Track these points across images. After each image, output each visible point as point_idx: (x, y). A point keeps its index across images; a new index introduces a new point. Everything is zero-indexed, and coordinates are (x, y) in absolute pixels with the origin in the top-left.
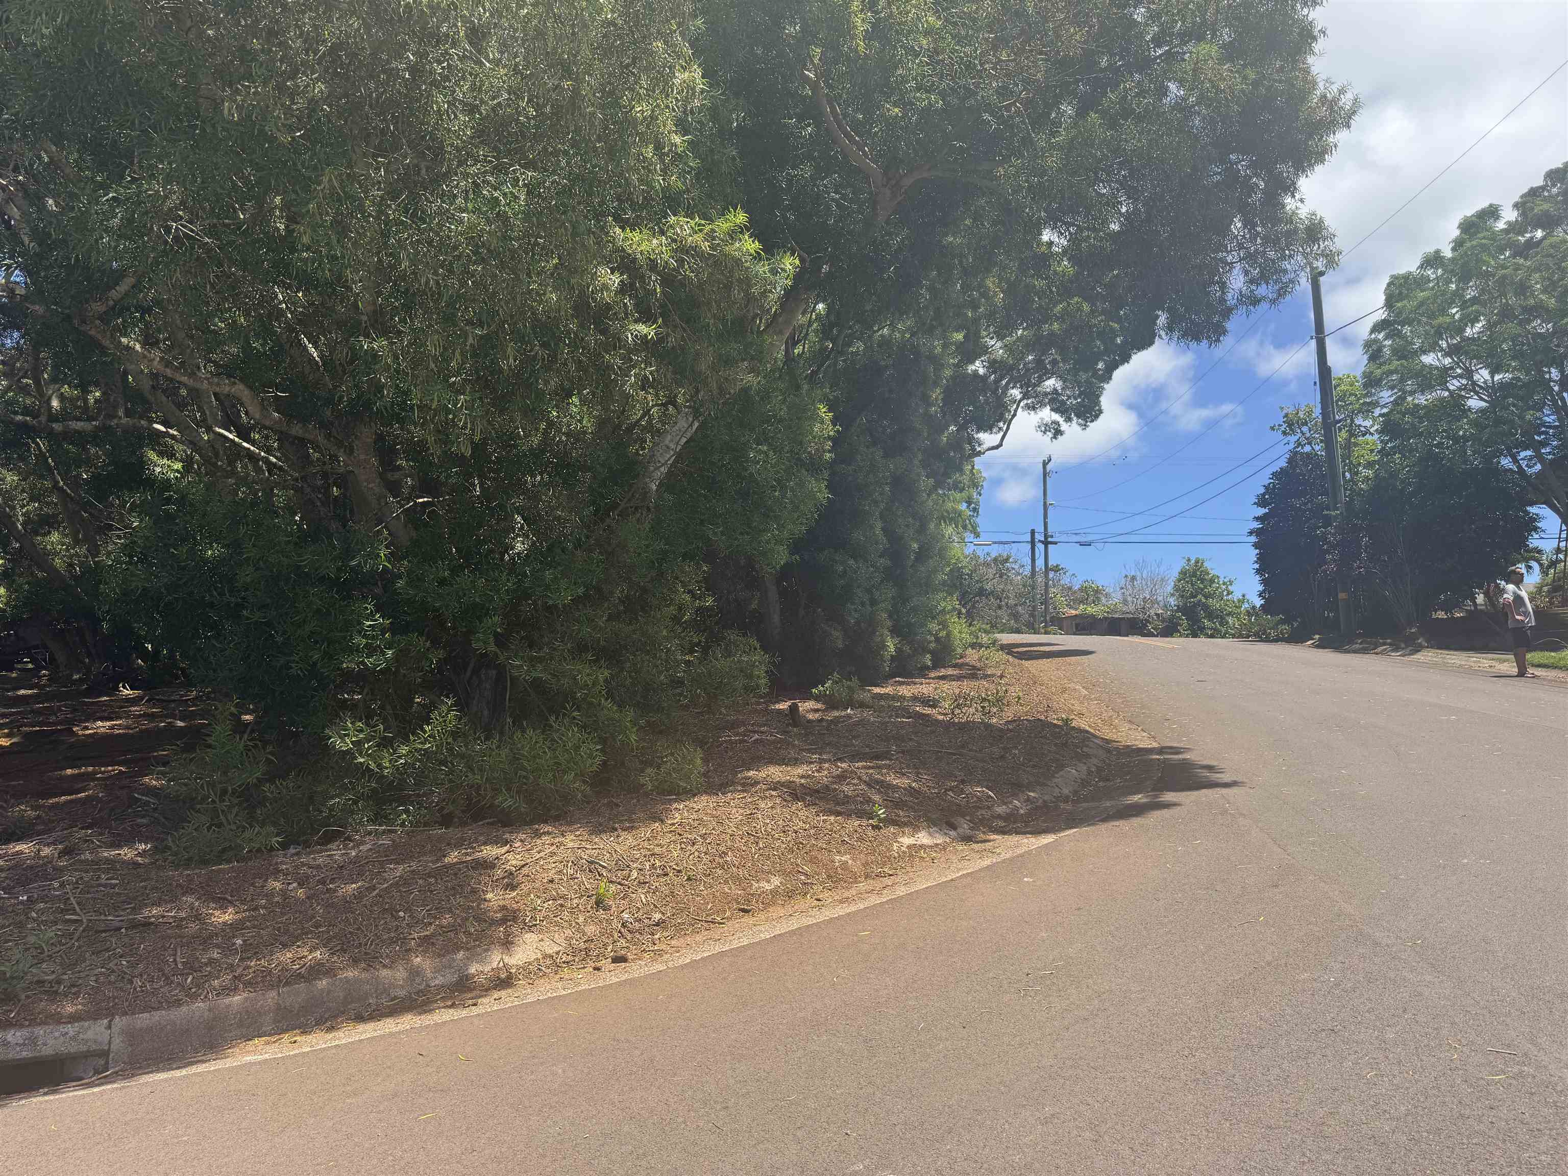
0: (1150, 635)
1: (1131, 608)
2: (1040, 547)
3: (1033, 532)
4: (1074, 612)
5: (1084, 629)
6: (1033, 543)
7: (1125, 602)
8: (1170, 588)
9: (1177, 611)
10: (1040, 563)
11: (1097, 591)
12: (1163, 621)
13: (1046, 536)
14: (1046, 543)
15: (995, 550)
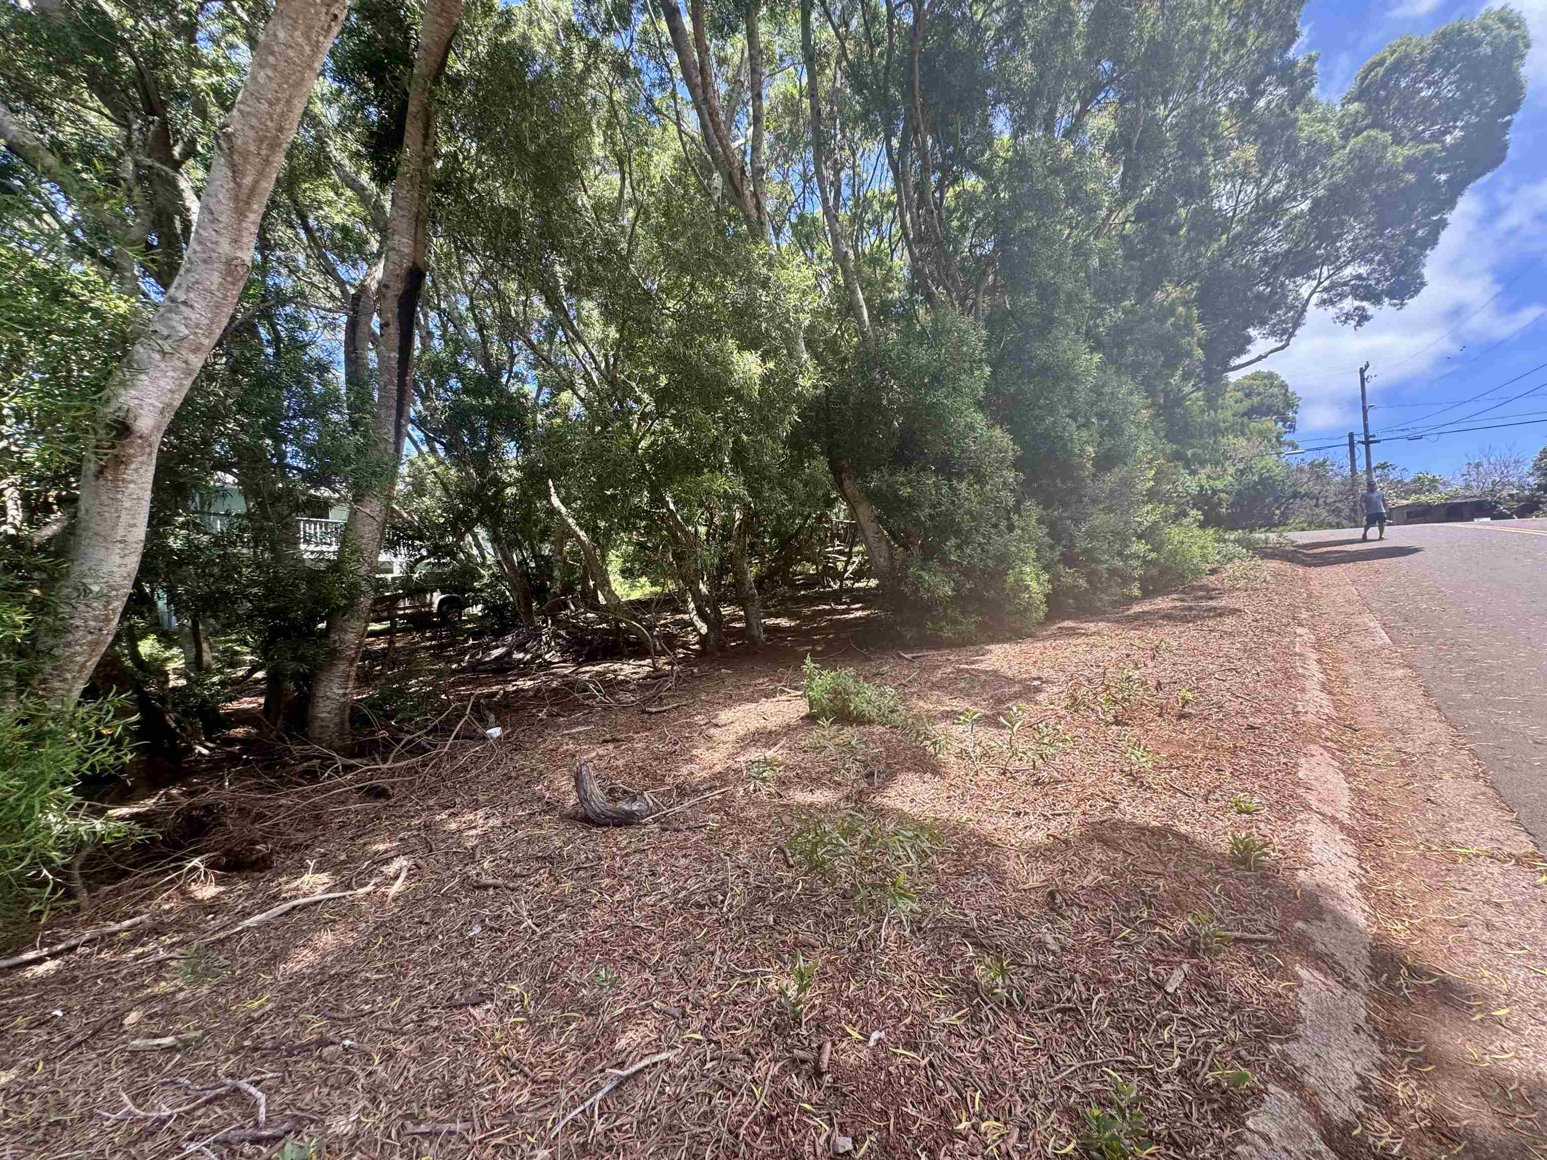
0: (1501, 516)
1: (1476, 492)
2: (1360, 449)
3: (1351, 436)
4: (1405, 502)
5: (1417, 516)
6: (1352, 445)
7: (1468, 487)
8: (1527, 468)
9: (1538, 490)
10: (1361, 463)
11: (1434, 480)
12: (1518, 501)
13: (1367, 437)
14: (1367, 443)
15: (1310, 457)
